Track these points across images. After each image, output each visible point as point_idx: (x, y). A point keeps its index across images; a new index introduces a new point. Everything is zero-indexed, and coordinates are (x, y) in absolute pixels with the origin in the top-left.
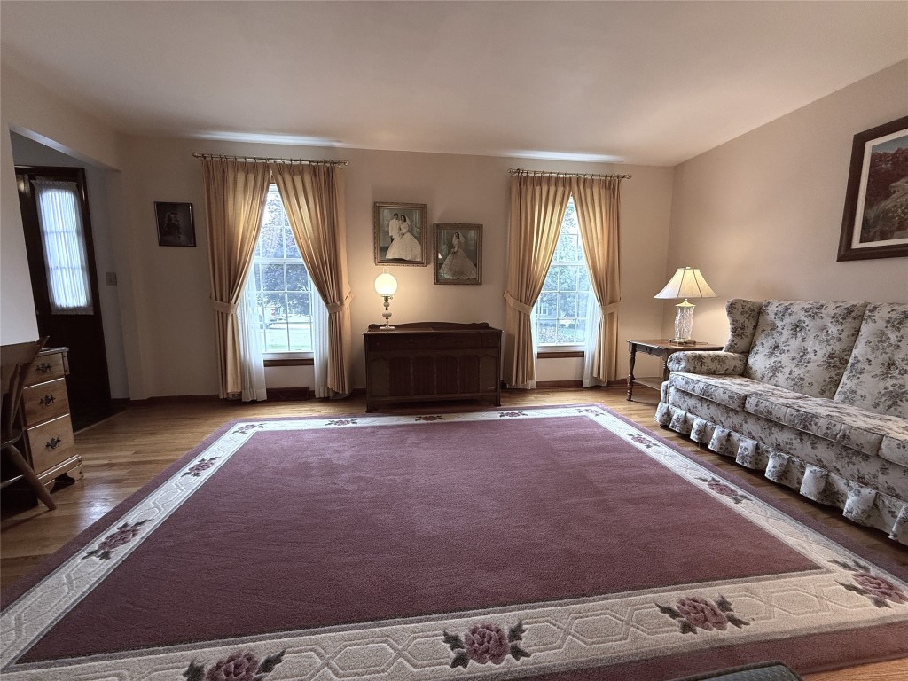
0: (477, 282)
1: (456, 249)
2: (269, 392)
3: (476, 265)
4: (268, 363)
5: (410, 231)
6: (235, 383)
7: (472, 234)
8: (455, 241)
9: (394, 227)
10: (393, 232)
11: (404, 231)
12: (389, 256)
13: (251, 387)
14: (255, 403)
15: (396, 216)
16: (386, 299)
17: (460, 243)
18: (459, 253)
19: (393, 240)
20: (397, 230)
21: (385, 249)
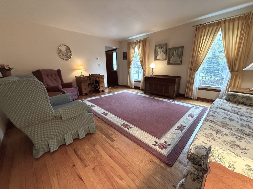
0: (180, 64)
1: (174, 55)
2: (134, 86)
3: (180, 59)
4: (135, 81)
5: (163, 51)
6: (129, 84)
7: (180, 49)
8: (174, 52)
9: (159, 51)
10: (159, 52)
11: (161, 51)
12: (157, 58)
13: (131, 85)
14: (132, 88)
15: (160, 48)
16: (153, 69)
17: (176, 53)
18: (175, 56)
19: (158, 54)
20: (160, 51)
21: (157, 57)
